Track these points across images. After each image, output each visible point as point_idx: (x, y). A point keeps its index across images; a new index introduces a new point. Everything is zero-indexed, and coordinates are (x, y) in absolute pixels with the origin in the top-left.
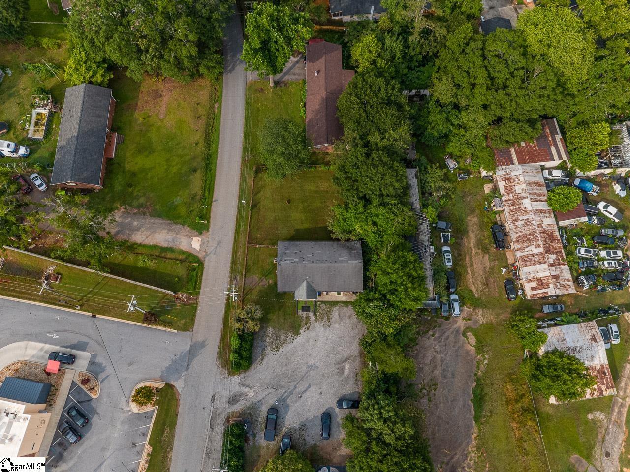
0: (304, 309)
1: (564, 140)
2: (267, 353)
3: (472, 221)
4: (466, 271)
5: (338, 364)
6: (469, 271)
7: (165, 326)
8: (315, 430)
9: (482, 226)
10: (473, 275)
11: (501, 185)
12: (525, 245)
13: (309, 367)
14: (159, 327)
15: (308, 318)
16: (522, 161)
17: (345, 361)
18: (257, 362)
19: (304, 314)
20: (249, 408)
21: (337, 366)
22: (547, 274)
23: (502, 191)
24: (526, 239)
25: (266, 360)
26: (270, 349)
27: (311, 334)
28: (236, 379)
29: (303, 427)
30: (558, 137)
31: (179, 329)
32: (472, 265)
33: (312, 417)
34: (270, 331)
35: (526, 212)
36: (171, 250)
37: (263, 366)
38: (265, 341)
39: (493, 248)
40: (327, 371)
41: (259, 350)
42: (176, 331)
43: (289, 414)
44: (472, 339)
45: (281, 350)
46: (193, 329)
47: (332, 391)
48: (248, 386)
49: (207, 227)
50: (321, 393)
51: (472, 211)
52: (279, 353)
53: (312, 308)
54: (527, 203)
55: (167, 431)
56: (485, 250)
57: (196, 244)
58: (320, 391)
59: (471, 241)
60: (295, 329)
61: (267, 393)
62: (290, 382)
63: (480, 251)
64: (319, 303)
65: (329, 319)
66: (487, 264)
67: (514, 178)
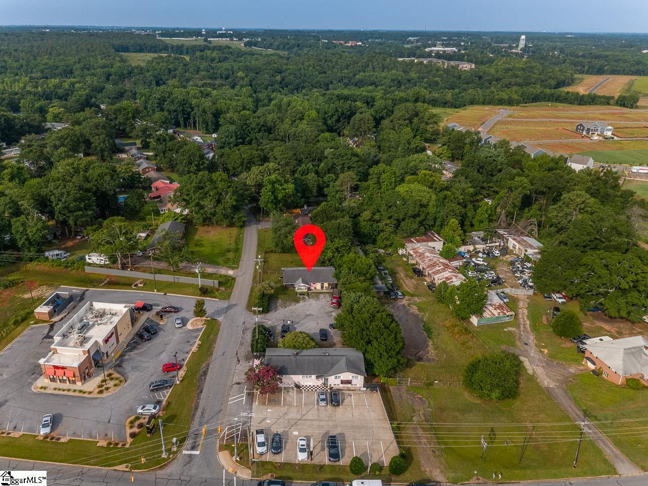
0: (300, 295)
1: (439, 235)
2: (278, 309)
3: (400, 269)
4: (402, 284)
6: (404, 285)
7: (211, 298)
9: (406, 270)
10: (407, 286)
11: (411, 252)
12: (432, 268)
15: (304, 298)
16: (418, 241)
18: (273, 311)
19: (302, 296)
21: (326, 314)
22: (450, 274)
23: (412, 253)
24: (433, 266)
25: (278, 311)
26: (280, 307)
27: (307, 303)
28: (260, 317)
30: (436, 235)
31: (220, 299)
32: (405, 283)
33: (314, 332)
34: (280, 301)
35: (428, 257)
36: (215, 274)
38: (277, 304)
39: (416, 277)
40: (320, 315)
41: (273, 307)
42: (218, 300)
44: (415, 307)
45: (288, 308)
46: (229, 299)
47: (325, 322)
48: (268, 319)
49: (237, 268)
50: (317, 323)
51: (399, 266)
52: (286, 309)
53: (306, 294)
54: (427, 254)
55: (212, 336)
56: (411, 278)
57: (231, 272)
59: (401, 275)
60: (297, 301)
63: (408, 278)
64: (310, 293)
65: (318, 297)
66: (415, 282)
67: (417, 248)
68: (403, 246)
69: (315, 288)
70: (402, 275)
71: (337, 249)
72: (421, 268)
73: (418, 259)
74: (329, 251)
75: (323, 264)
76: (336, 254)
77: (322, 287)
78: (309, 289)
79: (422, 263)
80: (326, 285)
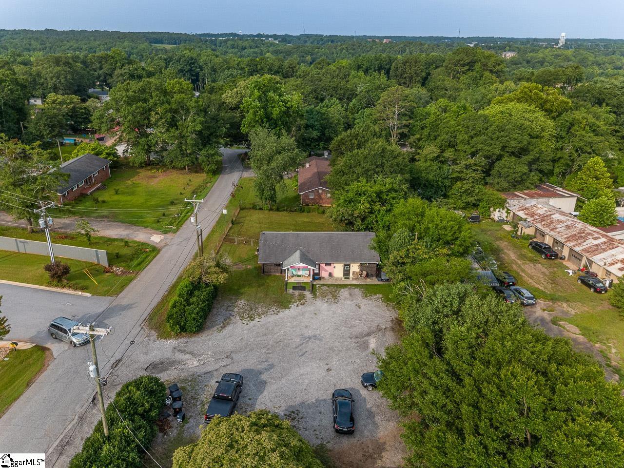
0: (294, 288)
2: (232, 322)
3: (502, 244)
4: (519, 274)
5: (357, 337)
6: (523, 275)
7: (76, 289)
8: (321, 420)
9: (516, 247)
10: (532, 278)
11: (521, 214)
12: (580, 241)
13: (305, 338)
14: (65, 291)
15: (302, 297)
17: (369, 334)
18: (215, 328)
19: (297, 292)
20: (185, 380)
21: (354, 340)
23: (524, 217)
25: (229, 329)
26: (238, 318)
27: (309, 309)
28: (172, 343)
29: (293, 414)
30: (560, 189)
31: (95, 293)
32: (523, 271)
33: (314, 400)
34: (242, 303)
35: (560, 222)
37: (224, 333)
38: (232, 311)
39: (543, 259)
40: (337, 344)
41: (221, 318)
42: (89, 295)
43: (265, 393)
45: (257, 320)
46: (118, 295)
47: (350, 368)
48: (192, 353)
49: (175, 231)
50: (329, 370)
51: (500, 239)
52: (252, 322)
53: (308, 287)
56: (534, 261)
57: (156, 239)
58: (327, 367)
59: (511, 255)
60: (283, 303)
61: (225, 364)
62: (269, 353)
63: (528, 262)
64: (317, 286)
65: (335, 297)
66: (544, 270)
67: (532, 207)
68: (501, 204)
69: (330, 275)
70: (513, 256)
71: (379, 194)
72: (548, 241)
73: (539, 226)
74: (362, 199)
75: (349, 224)
76: (377, 207)
77: (346, 273)
78: (316, 276)
79: (552, 233)
80: (355, 268)
